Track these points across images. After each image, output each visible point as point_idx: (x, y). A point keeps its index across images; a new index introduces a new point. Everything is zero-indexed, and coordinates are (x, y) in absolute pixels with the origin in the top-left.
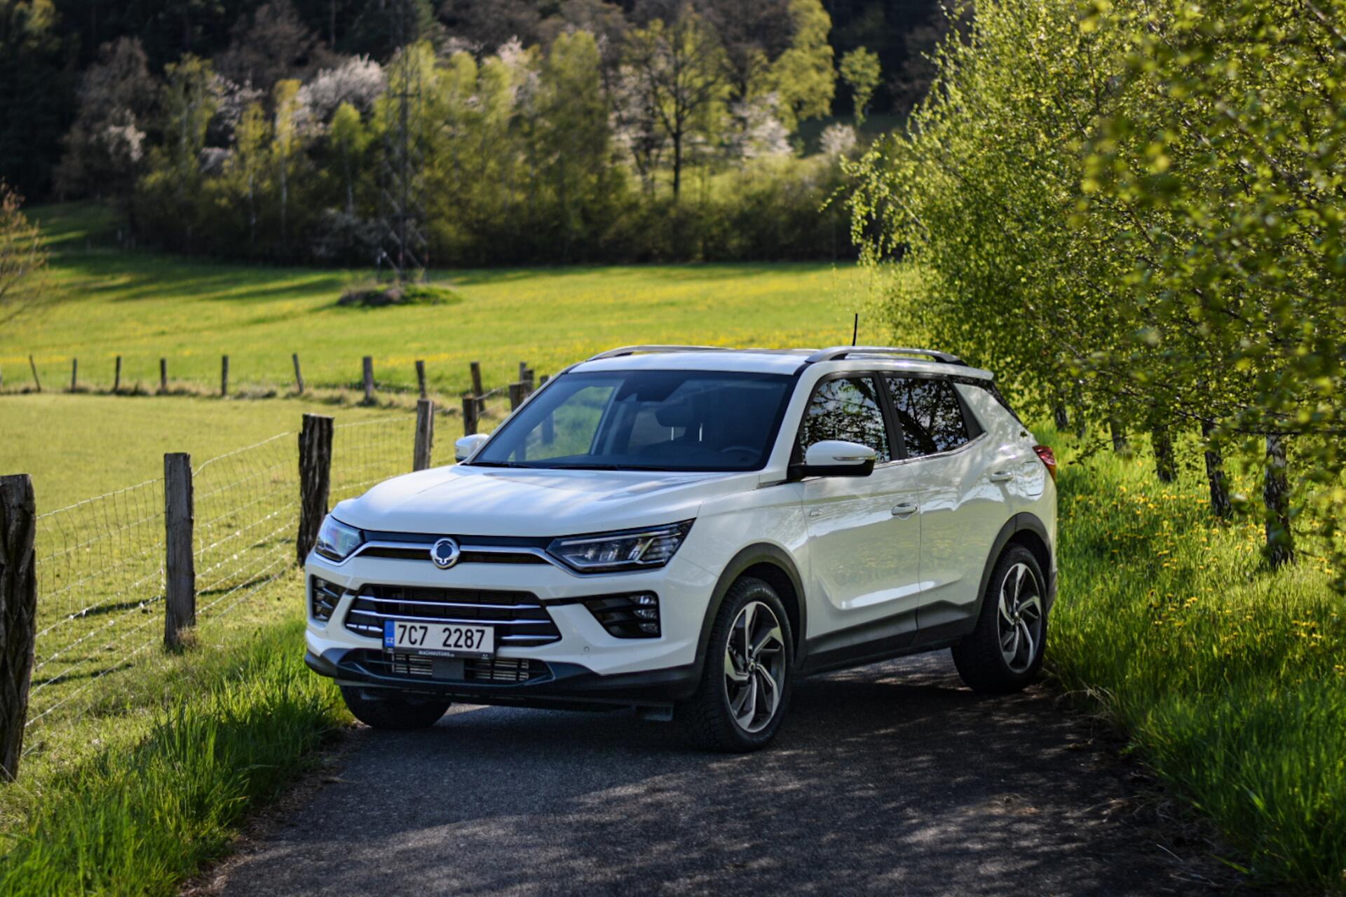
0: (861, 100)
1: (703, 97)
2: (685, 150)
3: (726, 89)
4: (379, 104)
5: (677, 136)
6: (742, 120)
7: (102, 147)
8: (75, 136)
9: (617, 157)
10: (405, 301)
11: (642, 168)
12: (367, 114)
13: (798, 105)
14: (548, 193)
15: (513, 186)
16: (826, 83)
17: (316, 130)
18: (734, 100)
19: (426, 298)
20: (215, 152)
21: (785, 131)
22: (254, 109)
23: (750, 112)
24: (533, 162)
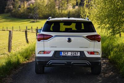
0: (79, 4)
1: (64, 3)
2: (63, 8)
3: (66, 3)
4: (34, 4)
5: (62, 7)
6: (68, 6)
9: (56, 9)
10: (36, 22)
11: (58, 10)
13: (73, 4)
14: (50, 12)
15: (47, 11)
16: (75, 2)
17: (29, 7)
18: (67, 4)
19: (38, 22)
20: (20, 8)
21: (72, 7)
22: (23, 4)
23: (68, 5)
24: (49, 9)
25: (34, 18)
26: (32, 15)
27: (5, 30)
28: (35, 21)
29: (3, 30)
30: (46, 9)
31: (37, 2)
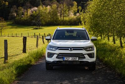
1: (66, 11)
2: (64, 15)
4: (37, 11)
7: (12, 15)
8: (10, 14)
9: (58, 16)
10: (40, 29)
11: (61, 17)
12: (36, 12)
13: (74, 11)
14: (52, 19)
15: (49, 19)
16: (76, 9)
17: (32, 14)
18: (68, 11)
19: (41, 28)
20: (23, 16)
21: (73, 14)
22: (26, 12)
23: (70, 12)
24: (51, 16)
25: (37, 25)
26: (34, 22)
27: (14, 37)
28: (38, 28)
29: (12, 37)
30: (48, 16)
31: (40, 9)
